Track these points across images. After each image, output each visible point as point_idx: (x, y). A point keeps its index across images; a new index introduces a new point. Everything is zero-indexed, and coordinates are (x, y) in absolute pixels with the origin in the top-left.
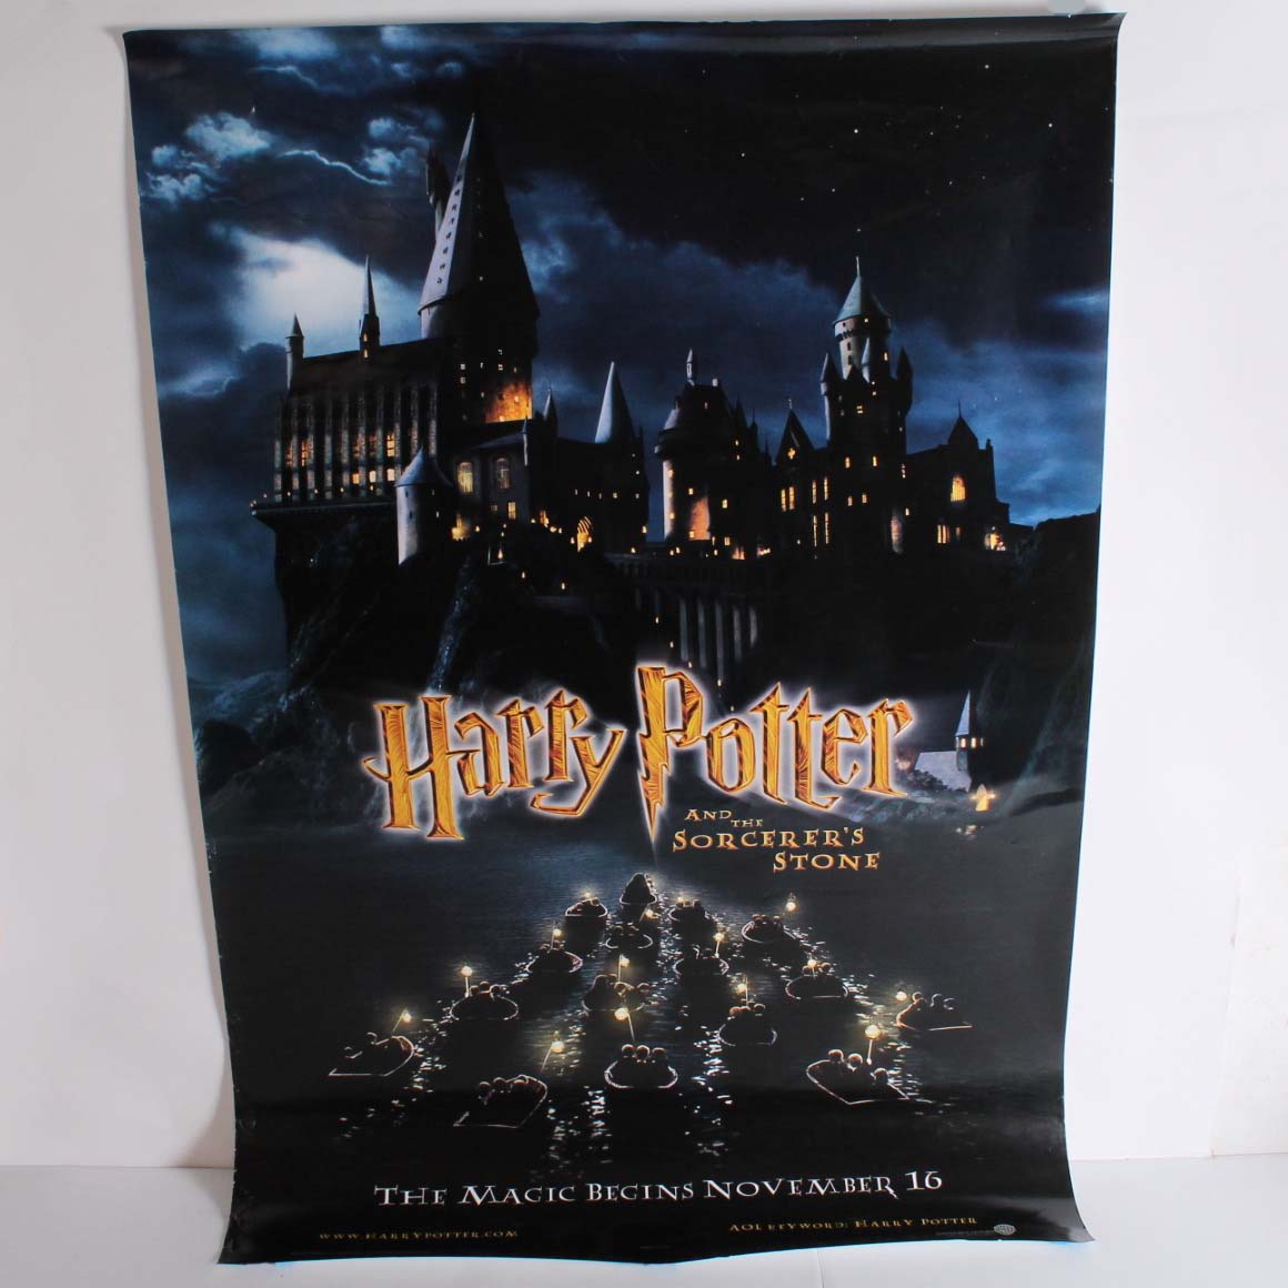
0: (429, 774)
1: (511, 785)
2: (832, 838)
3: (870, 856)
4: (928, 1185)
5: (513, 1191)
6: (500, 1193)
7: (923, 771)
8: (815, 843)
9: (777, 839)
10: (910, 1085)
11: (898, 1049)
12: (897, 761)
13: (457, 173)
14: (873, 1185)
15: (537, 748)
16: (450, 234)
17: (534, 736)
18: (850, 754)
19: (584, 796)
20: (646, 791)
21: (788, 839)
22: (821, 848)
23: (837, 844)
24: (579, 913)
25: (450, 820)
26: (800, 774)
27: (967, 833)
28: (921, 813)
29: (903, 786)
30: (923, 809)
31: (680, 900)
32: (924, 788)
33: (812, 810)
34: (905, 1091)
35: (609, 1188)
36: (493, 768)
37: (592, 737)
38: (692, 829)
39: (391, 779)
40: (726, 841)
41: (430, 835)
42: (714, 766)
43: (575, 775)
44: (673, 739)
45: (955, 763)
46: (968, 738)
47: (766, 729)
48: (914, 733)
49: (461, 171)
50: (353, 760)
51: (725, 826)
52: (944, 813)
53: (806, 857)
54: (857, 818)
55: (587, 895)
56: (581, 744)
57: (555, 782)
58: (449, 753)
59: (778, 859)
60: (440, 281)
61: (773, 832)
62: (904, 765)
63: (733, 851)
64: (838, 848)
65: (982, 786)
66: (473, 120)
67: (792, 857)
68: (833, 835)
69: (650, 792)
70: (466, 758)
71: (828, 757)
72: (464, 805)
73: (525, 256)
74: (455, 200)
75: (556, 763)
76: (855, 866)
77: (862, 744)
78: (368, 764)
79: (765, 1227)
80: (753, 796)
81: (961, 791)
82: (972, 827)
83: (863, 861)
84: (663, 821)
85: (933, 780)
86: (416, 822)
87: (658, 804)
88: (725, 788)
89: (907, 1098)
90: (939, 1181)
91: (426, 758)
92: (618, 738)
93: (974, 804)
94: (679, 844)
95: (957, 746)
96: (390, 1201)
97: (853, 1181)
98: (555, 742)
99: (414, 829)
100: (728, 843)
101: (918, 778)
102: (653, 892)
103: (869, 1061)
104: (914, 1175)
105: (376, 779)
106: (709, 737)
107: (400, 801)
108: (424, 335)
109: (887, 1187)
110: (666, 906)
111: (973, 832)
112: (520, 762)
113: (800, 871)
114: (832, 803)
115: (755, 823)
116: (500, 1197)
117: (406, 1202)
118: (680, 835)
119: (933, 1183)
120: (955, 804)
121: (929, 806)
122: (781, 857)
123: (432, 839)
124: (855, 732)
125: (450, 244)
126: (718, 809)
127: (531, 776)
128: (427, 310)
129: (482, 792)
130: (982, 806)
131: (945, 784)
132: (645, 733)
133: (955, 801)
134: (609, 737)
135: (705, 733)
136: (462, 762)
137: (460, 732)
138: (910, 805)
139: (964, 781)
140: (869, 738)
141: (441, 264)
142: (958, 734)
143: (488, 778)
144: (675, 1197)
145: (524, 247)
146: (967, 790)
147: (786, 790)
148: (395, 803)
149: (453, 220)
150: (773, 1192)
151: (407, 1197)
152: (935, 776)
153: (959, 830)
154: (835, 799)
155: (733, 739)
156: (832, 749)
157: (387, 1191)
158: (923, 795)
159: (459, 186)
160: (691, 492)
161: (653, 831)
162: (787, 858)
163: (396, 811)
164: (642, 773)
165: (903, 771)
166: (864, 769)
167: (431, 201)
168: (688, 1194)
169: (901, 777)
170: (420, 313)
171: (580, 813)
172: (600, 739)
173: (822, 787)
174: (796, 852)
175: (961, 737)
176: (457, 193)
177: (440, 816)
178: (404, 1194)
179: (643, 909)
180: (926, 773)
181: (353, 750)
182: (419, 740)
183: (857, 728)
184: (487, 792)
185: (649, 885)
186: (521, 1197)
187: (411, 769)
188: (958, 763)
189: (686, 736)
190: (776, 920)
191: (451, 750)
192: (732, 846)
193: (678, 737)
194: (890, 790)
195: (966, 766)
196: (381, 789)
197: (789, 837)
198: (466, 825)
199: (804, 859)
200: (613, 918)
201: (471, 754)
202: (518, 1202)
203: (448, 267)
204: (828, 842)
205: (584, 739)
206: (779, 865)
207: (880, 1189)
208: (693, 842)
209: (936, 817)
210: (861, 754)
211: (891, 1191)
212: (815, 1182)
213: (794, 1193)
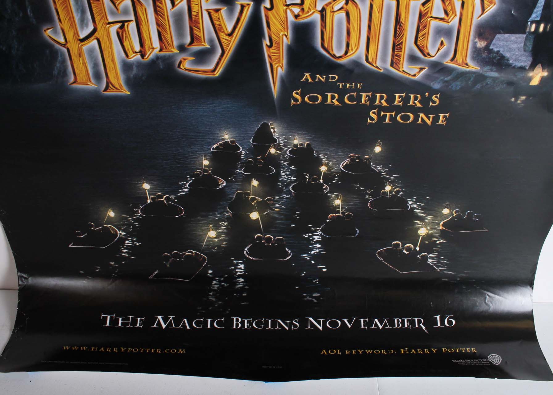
0: (95, 42)
1: (161, 50)
2: (414, 101)
3: (442, 115)
4: (446, 324)
5: (186, 320)
6: (178, 321)
7: (495, 50)
8: (401, 104)
9: (372, 99)
10: (441, 263)
11: (438, 242)
12: (477, 40)
14: (412, 323)
15: (178, 18)
17: (175, 9)
18: (440, 32)
19: (220, 59)
20: (270, 57)
21: (381, 99)
22: (405, 107)
23: (418, 105)
24: (221, 149)
25: (117, 77)
26: (397, 46)
27: (519, 102)
28: (487, 84)
29: (478, 62)
30: (489, 81)
31: (296, 142)
32: (493, 64)
33: (401, 77)
34: (438, 267)
35: (246, 321)
36: (145, 36)
37: (224, 11)
38: (306, 89)
39: (68, 45)
40: (332, 99)
41: (105, 90)
42: (326, 37)
43: (211, 42)
44: (292, 12)
45: (523, 45)
46: (538, 23)
47: (371, 6)
48: (494, 16)
50: (36, 32)
51: (333, 88)
52: (505, 85)
53: (393, 114)
54: (437, 86)
55: (226, 137)
56: (214, 15)
57: (196, 48)
58: (109, 23)
59: (371, 114)
61: (370, 94)
62: (481, 44)
63: (337, 106)
64: (419, 108)
65: (540, 65)
67: (382, 113)
68: (416, 99)
69: (273, 58)
70: (122, 27)
71: (420, 34)
72: (127, 67)
75: (195, 32)
76: (429, 122)
77: (450, 24)
78: (48, 33)
79: (343, 352)
80: (356, 64)
81: (522, 69)
82: (523, 98)
83: (436, 119)
84: (283, 81)
85: (503, 57)
86: (92, 80)
87: (279, 68)
88: (334, 56)
89: (439, 271)
90: (454, 321)
91: (91, 28)
92: (246, 9)
93: (530, 79)
94: (296, 100)
95: (528, 30)
96: (110, 324)
97: (400, 320)
98: (193, 13)
99: (92, 86)
100: (334, 101)
101: (491, 56)
102: (276, 136)
103: (418, 249)
104: (438, 317)
105: (57, 46)
106: (323, 12)
107: (78, 64)
109: (421, 325)
110: (285, 146)
111: (523, 102)
112: (166, 31)
113: (387, 124)
114: (419, 72)
115: (356, 86)
116: (177, 324)
117: (120, 325)
118: (297, 93)
119: (450, 322)
120: (515, 79)
121: (494, 79)
122: (374, 113)
123: (107, 93)
124: (446, 13)
126: (327, 74)
127: (175, 43)
129: (139, 56)
130: (535, 82)
131: (511, 62)
132: (268, 6)
133: (515, 76)
134: (238, 8)
135: (319, 8)
136: (120, 31)
137: (114, 4)
138: (479, 77)
139: (525, 61)
140: (457, 19)
142: (530, 19)
143: (142, 44)
144: (287, 328)
146: (527, 68)
147: (384, 60)
148: (75, 65)
150: (350, 326)
151: (120, 321)
152: (504, 54)
153: (513, 99)
154: (421, 69)
155: (343, 14)
156: (425, 27)
157: (109, 317)
158: (491, 70)
161: (275, 89)
162: (378, 114)
163: (77, 71)
164: (266, 42)
165: (480, 49)
166: (449, 46)
168: (296, 326)
169: (477, 54)
171: (217, 74)
172: (231, 11)
173: (413, 59)
174: (386, 109)
175: (532, 22)
177: (109, 75)
178: (119, 319)
179: (268, 147)
180: (498, 51)
181: (34, 21)
182: (83, 12)
183: (449, 9)
184: (143, 56)
185: (272, 130)
186: (191, 325)
187: (82, 36)
188: (525, 44)
189: (303, 10)
190: (366, 159)
191: (110, 20)
192: (337, 103)
193: (297, 10)
194: (467, 64)
195: (530, 48)
196: (63, 54)
197: (382, 98)
198: (130, 82)
199: (391, 116)
200: (246, 154)
201: (126, 24)
202: (188, 328)
204: (411, 103)
205: (217, 11)
206: (372, 119)
207: (417, 326)
208: (306, 99)
209: (498, 89)
210: (447, 33)
211: (424, 328)
212: (376, 320)
213: (362, 327)
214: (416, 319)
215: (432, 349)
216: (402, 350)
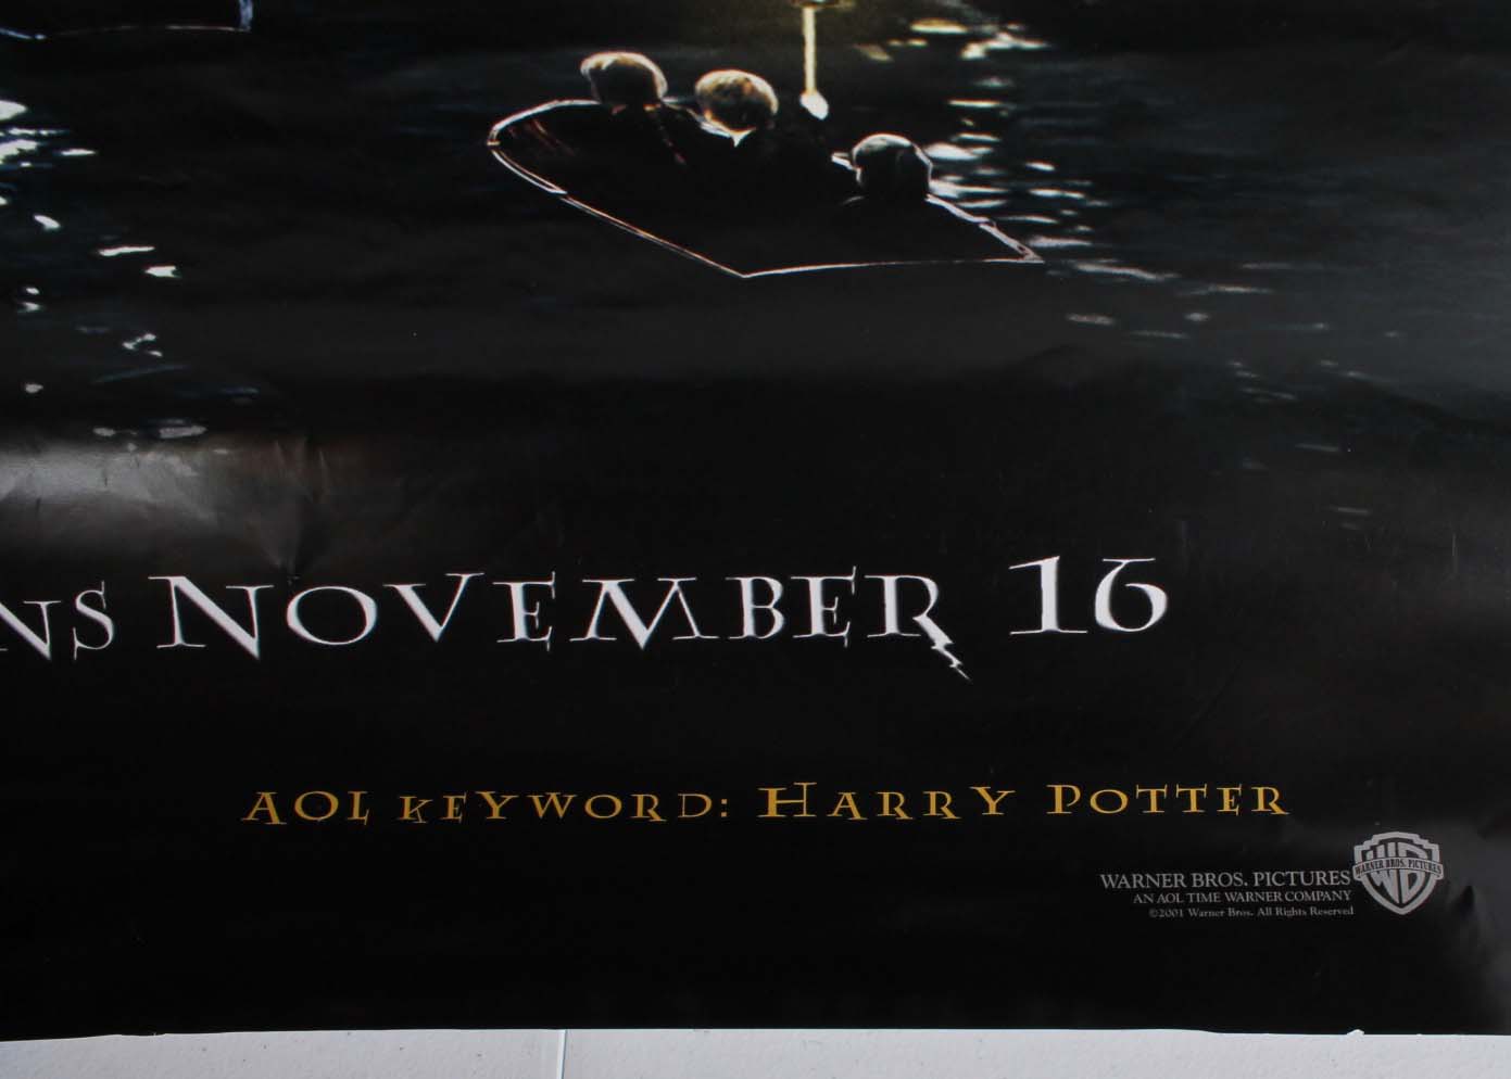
4: (1104, 616)
10: (1045, 206)
11: (974, 52)
14: (860, 607)
34: (1024, 232)
79: (383, 806)
89: (1031, 258)
90: (1158, 599)
97: (776, 587)
103: (816, 105)
104: (1049, 568)
109: (923, 620)
119: (1129, 605)
144: (44, 648)
150: (435, 629)
168: (93, 631)
207: (891, 627)
211: (940, 640)
212: (611, 587)
213: (520, 632)
214: (890, 583)
215: (982, 790)
216: (773, 792)
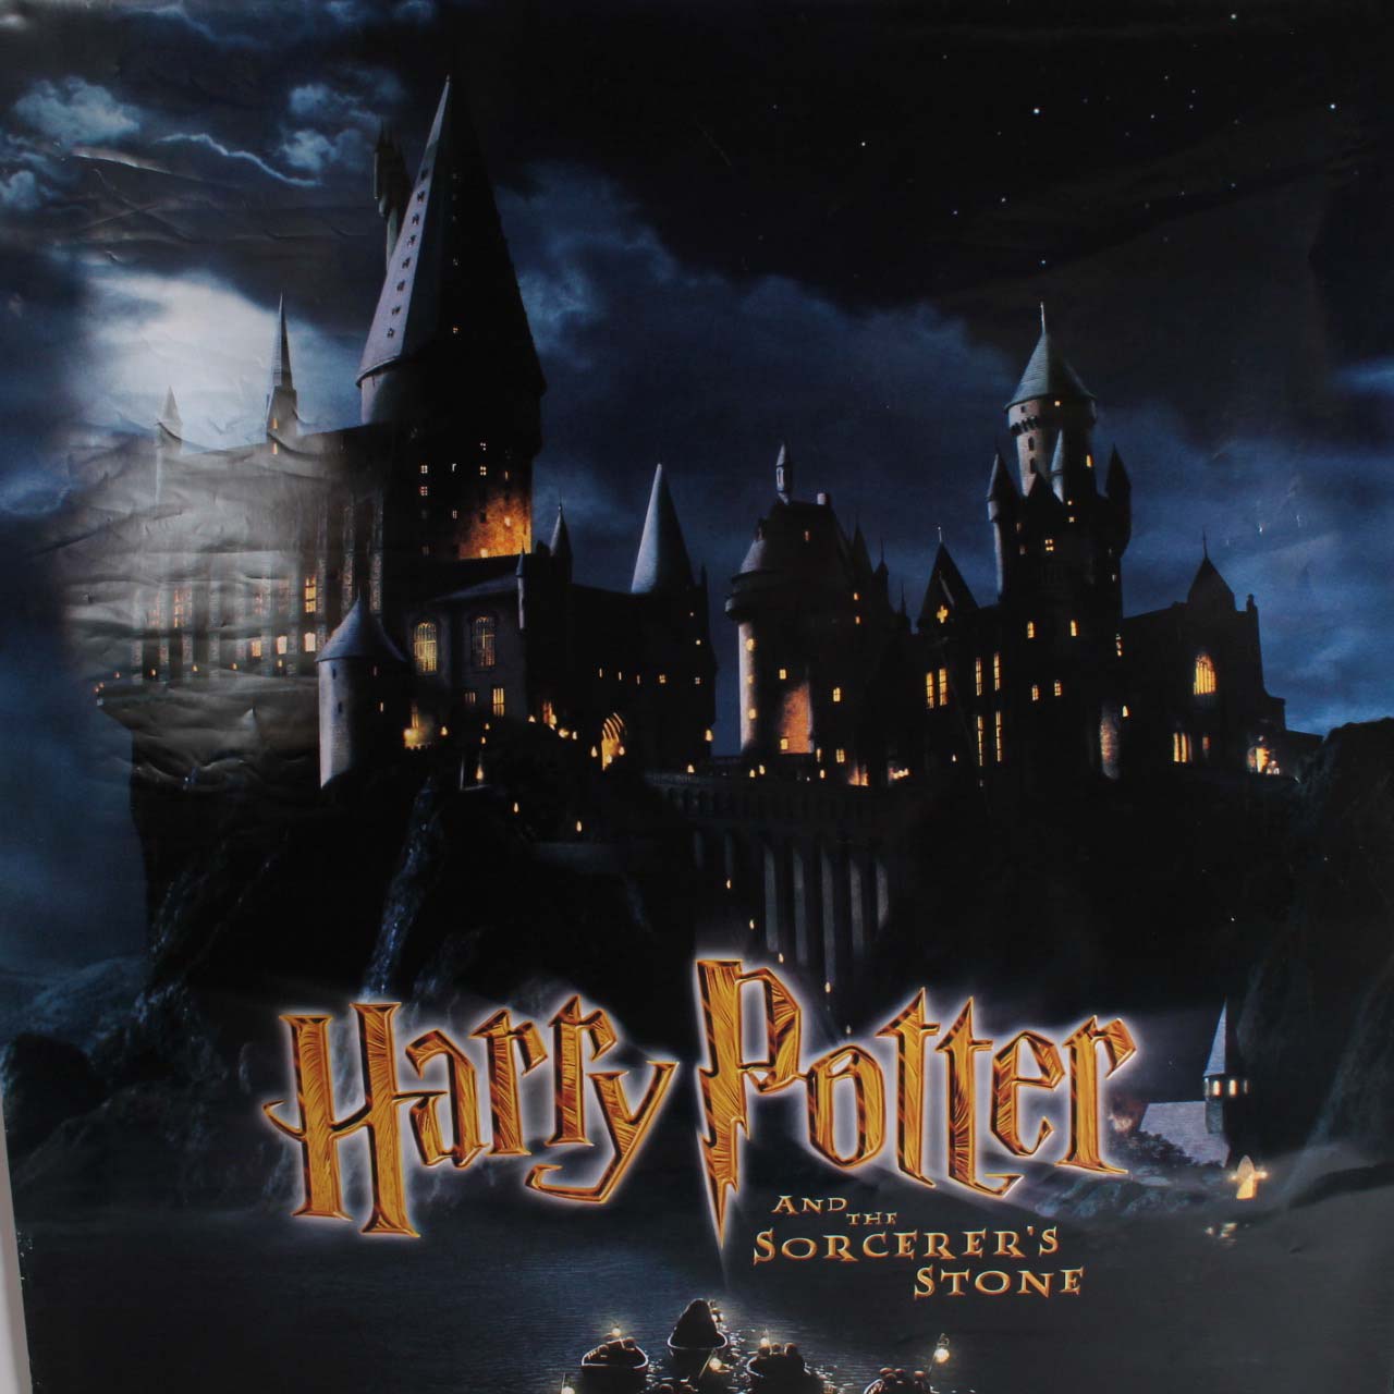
0: (365, 1129)
1: (495, 1150)
2: (1007, 1244)
3: (1068, 1273)
7: (1152, 1133)
8: (979, 1252)
9: (920, 1245)
12: (1112, 1117)
13: (422, 169)
15: (536, 1090)
16: (408, 260)
17: (530, 1072)
18: (1036, 1105)
19: (611, 1170)
20: (710, 1165)
21: (937, 1245)
22: (989, 1259)
23: (1016, 1253)
24: (603, 1361)
25: (398, 1205)
26: (958, 1137)
27: (1223, 1235)
28: (1149, 1202)
29: (1121, 1158)
30: (1152, 1196)
31: (765, 1342)
32: (1154, 1162)
33: (976, 1198)
36: (466, 1121)
37: (624, 1077)
38: (784, 1227)
39: (307, 1136)
40: (838, 1247)
41: (368, 1229)
42: (819, 1124)
43: (596, 1135)
44: (753, 1078)
45: (1203, 1121)
46: (1224, 1080)
47: (902, 1065)
48: (1137, 1071)
49: (428, 163)
50: (245, 1105)
51: (838, 1224)
52: (1186, 1202)
53: (966, 1274)
54: (1048, 1211)
55: (616, 1332)
56: (606, 1085)
57: (565, 1146)
58: (398, 1097)
59: (921, 1278)
60: (391, 334)
61: (914, 1234)
62: (1122, 1124)
63: (849, 1264)
64: (1017, 1259)
65: (1247, 1158)
66: (448, 84)
67: (944, 1274)
68: (1009, 1239)
69: (717, 1166)
70: (423, 1105)
71: (1001, 1112)
72: (421, 1181)
73: (524, 296)
74: (416, 207)
75: (566, 1115)
76: (1044, 1289)
77: (1055, 1089)
78: (271, 1112)
80: (882, 1174)
81: (1213, 1167)
82: (1231, 1226)
83: (1057, 1282)
84: (737, 1214)
85: (1169, 1148)
86: (344, 1208)
87: (729, 1187)
88: (836, 1160)
91: (360, 1103)
92: (665, 1075)
93: (1235, 1187)
94: (763, 1252)
95: (1207, 1093)
98: (565, 1081)
99: (341, 1219)
100: (842, 1251)
101: (1145, 1145)
102: (722, 1329)
105: (284, 1137)
106: (811, 1077)
107: (320, 1174)
108: (365, 420)
110: (743, 1353)
111: (1233, 1234)
112: (509, 1114)
113: (957, 1297)
114: (1008, 1185)
115: (884, 1218)
118: (765, 1238)
120: (1204, 1188)
121: (1162, 1191)
122: (926, 1274)
123: (369, 1235)
124: (1044, 1070)
125: (408, 275)
126: (824, 1196)
127: (525, 1137)
128: (370, 378)
129: (449, 1161)
130: (1247, 1191)
131: (1187, 1155)
132: (708, 1067)
133: (1204, 1182)
134: (651, 1073)
135: (804, 1070)
136: (418, 1111)
137: (414, 1062)
138: (1131, 1190)
139: (1217, 1151)
140: (1067, 1080)
141: (393, 306)
142: (1208, 1073)
143: (458, 1137)
145: (521, 282)
146: (1223, 1165)
147: (935, 1164)
148: (313, 1176)
149: (413, 239)
152: (1171, 1141)
153: (1210, 1231)
154: (1011, 1179)
155: (850, 1081)
156: (1007, 1098)
158: (1152, 1173)
159: (424, 186)
160: (783, 674)
161: (722, 1231)
162: (935, 1276)
163: (314, 1188)
164: (704, 1135)
165: (1121, 1134)
166: (1059, 1131)
167: (381, 209)
169: (1117, 1143)
170: (359, 384)
171: (605, 1199)
172: (637, 1078)
173: (992, 1160)
174: (950, 1266)
175: (1212, 1079)
176: (420, 197)
177: (382, 1197)
179: (706, 1356)
180: (1158, 1137)
181: (248, 1088)
182: (349, 1074)
183: (1048, 1063)
184: (457, 1161)
185: (714, 1318)
187: (338, 1119)
188: (1208, 1120)
189: (773, 1075)
190: (919, 1378)
191: (401, 1090)
192: (847, 1256)
193: (762, 1075)
194: (1101, 1165)
195: (1220, 1127)
196: (291, 1153)
197: (939, 1241)
198: (423, 1215)
199: (962, 1278)
200: (657, 1372)
201: (432, 1099)
203: (404, 313)
204: (1000, 1249)
205: (611, 1077)
206: (923, 1287)
208: (784, 1249)
209: (1173, 1210)
210: (1053, 1106)
